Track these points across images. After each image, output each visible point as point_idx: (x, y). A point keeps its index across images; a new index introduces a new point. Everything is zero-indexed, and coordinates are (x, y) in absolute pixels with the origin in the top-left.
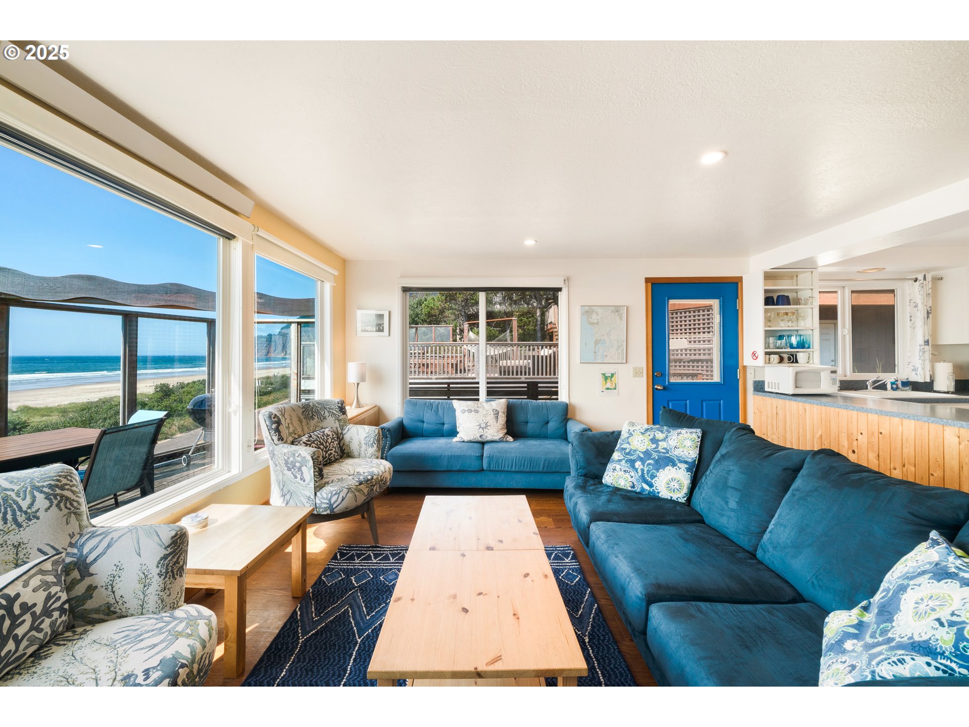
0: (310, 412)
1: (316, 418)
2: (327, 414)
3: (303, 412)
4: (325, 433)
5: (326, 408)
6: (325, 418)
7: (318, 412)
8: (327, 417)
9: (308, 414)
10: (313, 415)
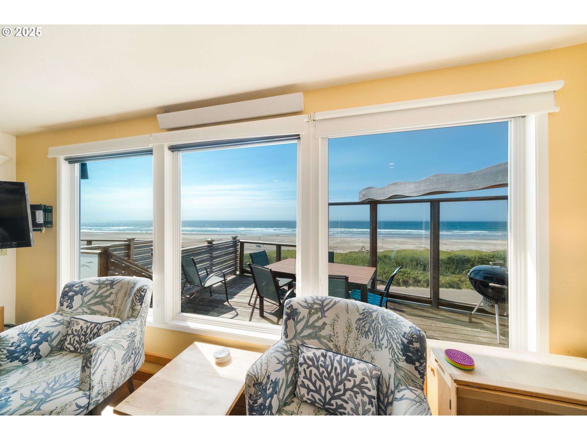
0: (368, 325)
1: (371, 337)
2: (384, 342)
3: (359, 320)
4: (351, 368)
5: (386, 331)
6: (380, 347)
7: (376, 330)
8: (383, 347)
9: (364, 326)
10: (369, 330)
